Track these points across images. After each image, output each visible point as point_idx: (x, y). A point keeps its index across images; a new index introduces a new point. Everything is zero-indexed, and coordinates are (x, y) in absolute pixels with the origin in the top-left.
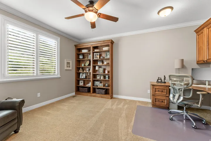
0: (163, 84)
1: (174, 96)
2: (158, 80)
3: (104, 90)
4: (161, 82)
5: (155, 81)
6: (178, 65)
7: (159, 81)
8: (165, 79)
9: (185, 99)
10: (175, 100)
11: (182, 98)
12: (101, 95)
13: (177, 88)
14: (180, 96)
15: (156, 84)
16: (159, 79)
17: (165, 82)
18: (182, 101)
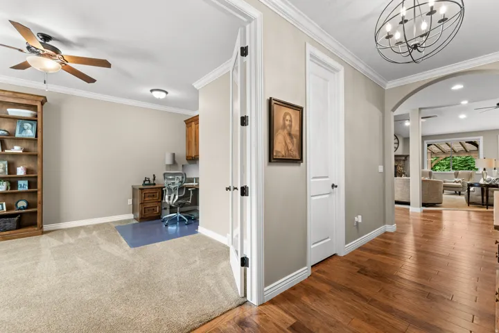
0: (152, 187)
1: (169, 197)
2: (144, 182)
3: (16, 219)
4: (150, 184)
5: (140, 184)
6: (168, 161)
7: (147, 182)
8: (154, 179)
9: (179, 198)
10: (171, 202)
11: (177, 197)
12: (5, 233)
13: (172, 187)
14: (175, 196)
15: (142, 187)
16: (146, 180)
17: (154, 184)
18: (178, 200)
